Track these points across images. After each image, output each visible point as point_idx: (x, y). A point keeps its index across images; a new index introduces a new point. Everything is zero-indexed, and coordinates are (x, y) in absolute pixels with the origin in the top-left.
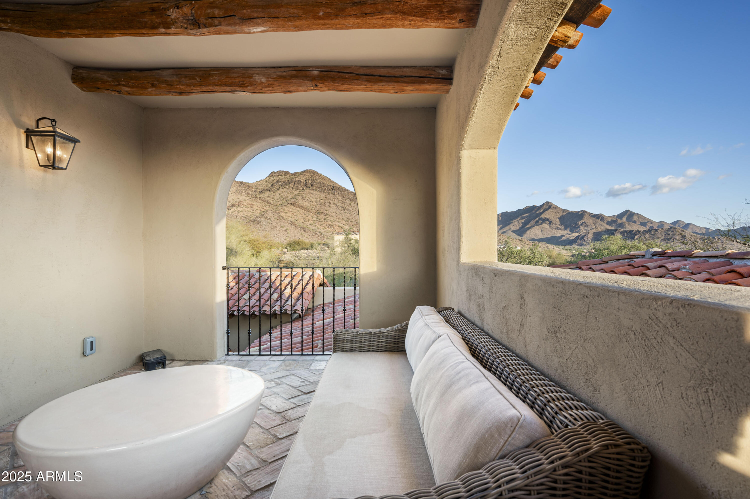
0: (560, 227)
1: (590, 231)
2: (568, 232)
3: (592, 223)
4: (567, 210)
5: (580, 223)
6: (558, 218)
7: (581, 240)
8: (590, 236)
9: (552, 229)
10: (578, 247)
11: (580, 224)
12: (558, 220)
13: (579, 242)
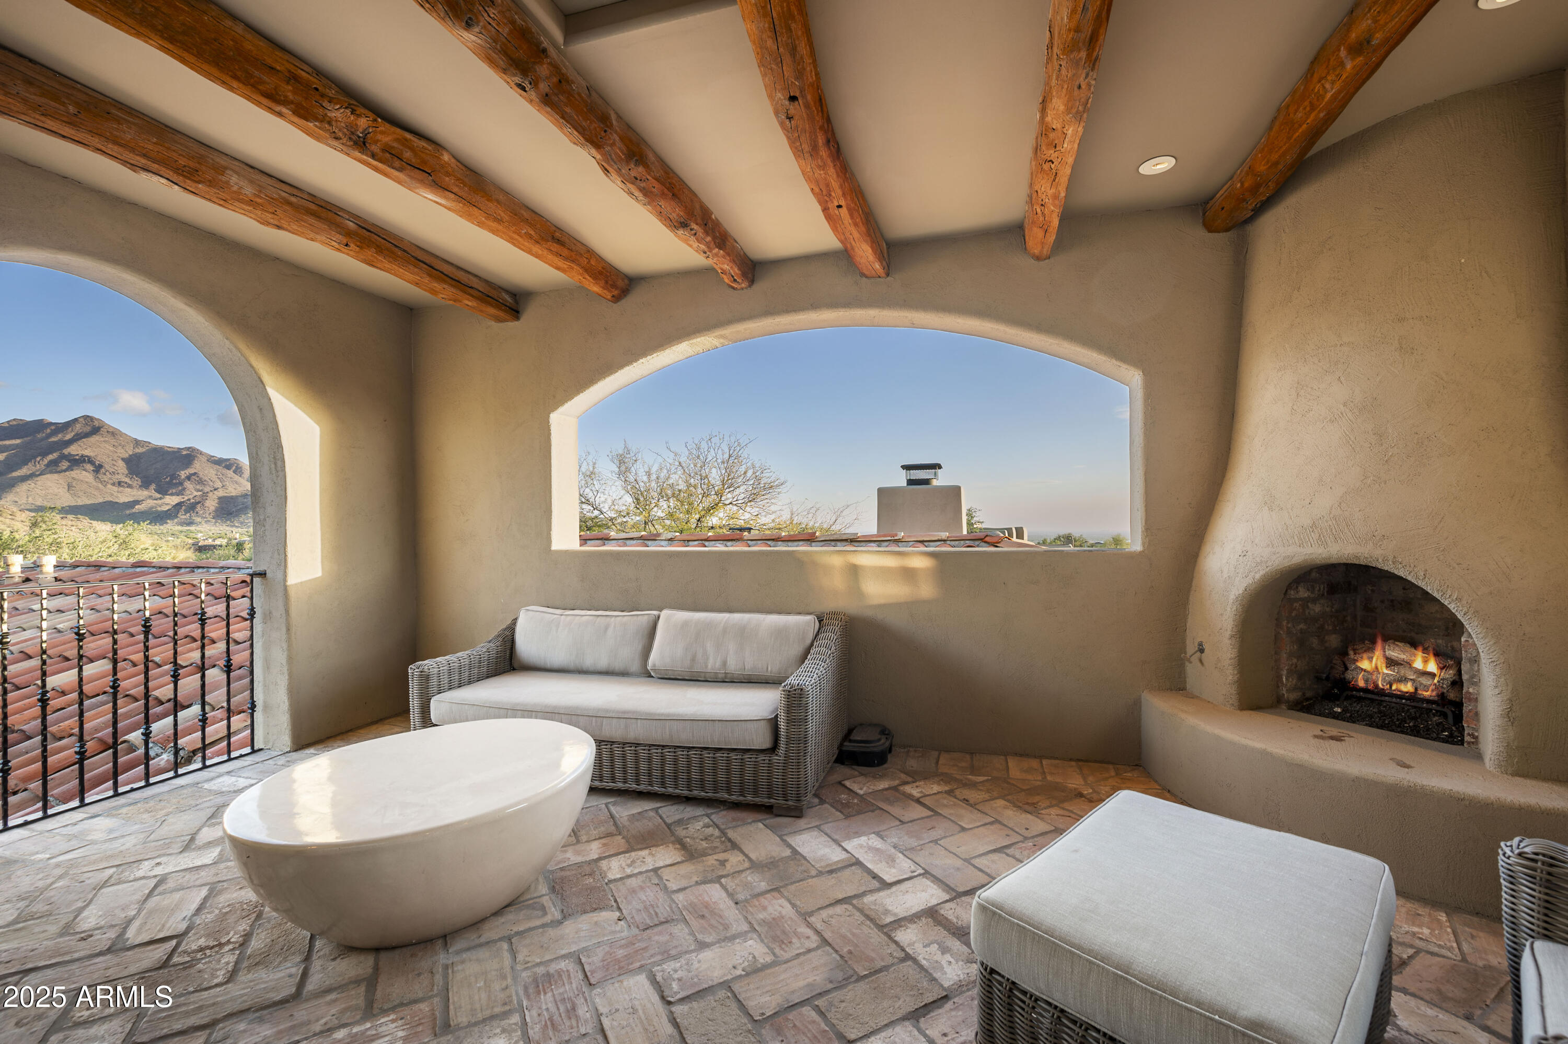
0: (127, 480)
1: (210, 494)
2: (152, 491)
3: (214, 478)
4: (150, 443)
5: (183, 474)
6: (123, 459)
7: (186, 512)
8: (212, 504)
9: (104, 483)
10: (180, 528)
11: (183, 477)
12: (121, 464)
13: (184, 517)
